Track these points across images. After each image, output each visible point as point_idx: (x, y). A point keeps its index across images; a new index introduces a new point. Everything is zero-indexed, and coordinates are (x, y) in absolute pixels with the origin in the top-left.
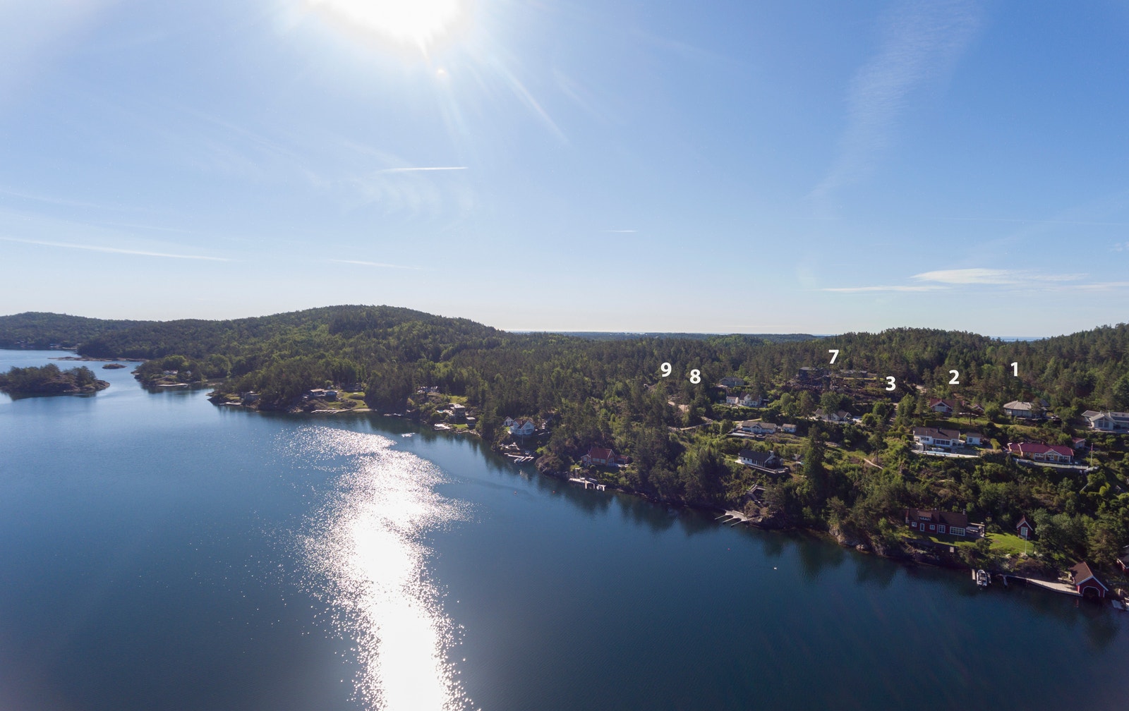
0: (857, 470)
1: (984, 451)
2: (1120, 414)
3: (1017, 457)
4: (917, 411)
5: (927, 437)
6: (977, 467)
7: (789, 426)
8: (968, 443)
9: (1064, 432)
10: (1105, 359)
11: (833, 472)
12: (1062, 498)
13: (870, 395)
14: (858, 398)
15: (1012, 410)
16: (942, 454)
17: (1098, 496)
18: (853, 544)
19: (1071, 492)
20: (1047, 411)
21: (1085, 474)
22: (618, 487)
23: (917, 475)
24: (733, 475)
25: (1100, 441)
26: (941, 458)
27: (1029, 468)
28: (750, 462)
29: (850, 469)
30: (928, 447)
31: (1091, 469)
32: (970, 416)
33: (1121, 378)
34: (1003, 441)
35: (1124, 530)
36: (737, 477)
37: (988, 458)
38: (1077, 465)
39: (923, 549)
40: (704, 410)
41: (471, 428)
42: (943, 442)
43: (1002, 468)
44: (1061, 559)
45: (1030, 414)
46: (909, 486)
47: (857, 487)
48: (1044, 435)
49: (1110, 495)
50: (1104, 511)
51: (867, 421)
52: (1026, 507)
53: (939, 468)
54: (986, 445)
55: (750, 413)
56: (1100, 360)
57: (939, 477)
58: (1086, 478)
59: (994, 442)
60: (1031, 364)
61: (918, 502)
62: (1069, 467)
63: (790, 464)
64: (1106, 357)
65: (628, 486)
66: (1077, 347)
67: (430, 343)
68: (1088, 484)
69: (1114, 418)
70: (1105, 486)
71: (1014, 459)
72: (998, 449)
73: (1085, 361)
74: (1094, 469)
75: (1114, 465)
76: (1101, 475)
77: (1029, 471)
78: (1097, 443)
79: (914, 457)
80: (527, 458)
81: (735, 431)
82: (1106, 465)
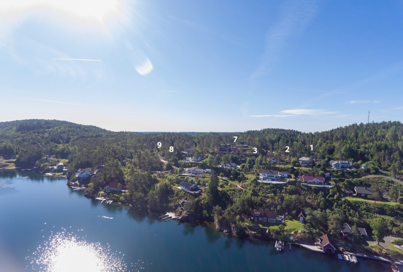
0: (232, 191)
1: (288, 180)
2: (344, 162)
3: (301, 182)
4: (263, 162)
5: (265, 174)
6: (284, 187)
7: (208, 170)
8: (282, 176)
9: (321, 170)
10: (339, 139)
11: (221, 191)
12: (319, 201)
13: (248, 155)
14: (242, 157)
15: (302, 161)
16: (270, 182)
17: (334, 199)
18: (222, 230)
19: (322, 198)
20: (316, 161)
21: (328, 189)
22: (119, 202)
23: (258, 193)
24: (175, 194)
25: (336, 173)
26: (269, 184)
27: (306, 187)
28: (184, 188)
29: (229, 190)
30: (264, 179)
31: (331, 187)
32: (284, 164)
33: (345, 146)
34: (297, 175)
35: (344, 216)
36: (177, 195)
37: (290, 183)
38: (325, 185)
39: (255, 231)
40: (173, 163)
41: (64, 174)
42: (271, 176)
43: (295, 188)
44: (317, 233)
45: (309, 162)
46: (253, 198)
47: (231, 199)
48: (313, 171)
49: (339, 199)
50: (336, 207)
51: (242, 167)
52: (303, 207)
53: (268, 189)
54: (290, 177)
55: (194, 164)
56: (337, 139)
57: (267, 193)
58: (329, 191)
59: (293, 176)
60: (312, 141)
61: (257, 206)
62: (322, 186)
63: (202, 188)
64: (340, 138)
65: (123, 201)
66: (330, 134)
67: (66, 136)
68: (330, 194)
69: (342, 163)
70: (337, 195)
71: (300, 183)
72: (294, 179)
73: (332, 140)
74: (333, 187)
75: (341, 184)
76: (335, 189)
77: (306, 189)
78: (334, 174)
79: (258, 184)
80: (82, 188)
81: (184, 173)
82: (337, 184)
